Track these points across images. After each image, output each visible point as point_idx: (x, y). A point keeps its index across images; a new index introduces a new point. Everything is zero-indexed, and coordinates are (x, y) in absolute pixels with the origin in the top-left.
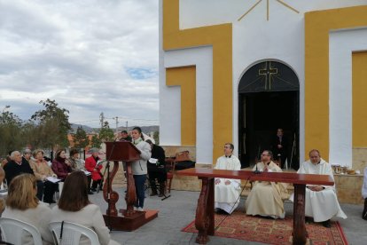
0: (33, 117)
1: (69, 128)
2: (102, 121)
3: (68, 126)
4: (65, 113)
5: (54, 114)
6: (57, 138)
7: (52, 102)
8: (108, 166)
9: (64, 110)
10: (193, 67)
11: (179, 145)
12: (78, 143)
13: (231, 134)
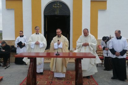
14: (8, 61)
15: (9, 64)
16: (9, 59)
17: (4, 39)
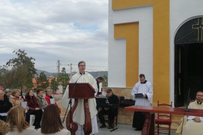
0: (7, 64)
1: (35, 73)
2: (58, 67)
3: (34, 71)
4: (32, 61)
5: (24, 62)
6: (25, 81)
7: (23, 52)
8: (70, 102)
9: (32, 58)
10: (137, 23)
11: (125, 87)
12: (40, 85)
13: (169, 78)
14: (115, 121)
15: (116, 125)
16: (117, 117)
17: (110, 86)
